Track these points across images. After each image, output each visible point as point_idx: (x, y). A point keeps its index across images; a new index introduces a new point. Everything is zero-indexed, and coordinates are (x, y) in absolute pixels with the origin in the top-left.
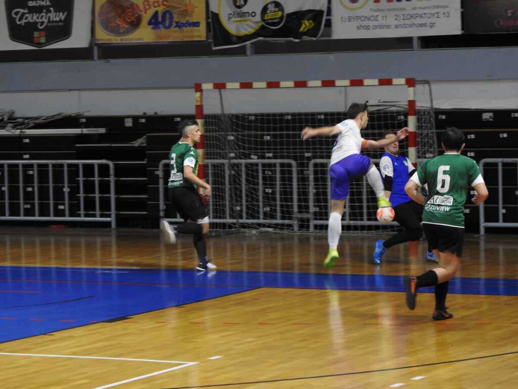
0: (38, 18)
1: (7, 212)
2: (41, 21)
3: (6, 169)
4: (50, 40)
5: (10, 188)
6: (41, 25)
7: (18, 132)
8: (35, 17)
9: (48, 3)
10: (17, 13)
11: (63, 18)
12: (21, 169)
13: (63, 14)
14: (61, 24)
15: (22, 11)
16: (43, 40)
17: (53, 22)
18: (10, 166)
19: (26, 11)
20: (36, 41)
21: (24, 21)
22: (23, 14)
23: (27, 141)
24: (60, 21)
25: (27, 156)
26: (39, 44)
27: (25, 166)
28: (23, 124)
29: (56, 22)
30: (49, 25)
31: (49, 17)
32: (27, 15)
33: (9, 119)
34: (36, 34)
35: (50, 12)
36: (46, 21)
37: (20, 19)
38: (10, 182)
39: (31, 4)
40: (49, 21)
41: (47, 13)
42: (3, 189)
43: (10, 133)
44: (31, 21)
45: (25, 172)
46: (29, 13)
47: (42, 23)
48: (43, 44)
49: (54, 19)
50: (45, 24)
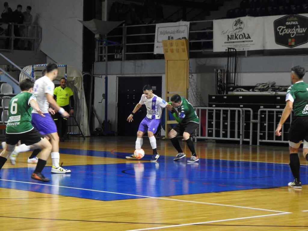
0: (291, 31)
1: (267, 138)
2: (293, 33)
3: (267, 113)
4: (297, 44)
5: (269, 124)
6: (292, 35)
7: (274, 93)
8: (289, 31)
9: (297, 23)
10: (280, 29)
11: (304, 31)
12: (275, 114)
13: (305, 29)
14: (303, 34)
15: (282, 27)
16: (293, 44)
17: (299, 33)
18: (269, 112)
19: (285, 27)
20: (289, 44)
21: (283, 33)
22: (283, 29)
23: (279, 98)
24: (303, 33)
25: (279, 107)
26: (291, 46)
27: (277, 112)
28: (278, 89)
29: (301, 33)
30: (297, 35)
31: (297, 31)
32: (285, 30)
33: (271, 86)
34: (290, 40)
35: (298, 28)
36: (295, 33)
37: (282, 32)
38: (269, 121)
39: (287, 23)
40: (297, 33)
41: (296, 28)
42: (265, 124)
43: (270, 94)
44: (287, 33)
45: (277, 115)
46: (286, 28)
47: (293, 34)
48: (294, 45)
49: (300, 32)
50: (294, 35)
